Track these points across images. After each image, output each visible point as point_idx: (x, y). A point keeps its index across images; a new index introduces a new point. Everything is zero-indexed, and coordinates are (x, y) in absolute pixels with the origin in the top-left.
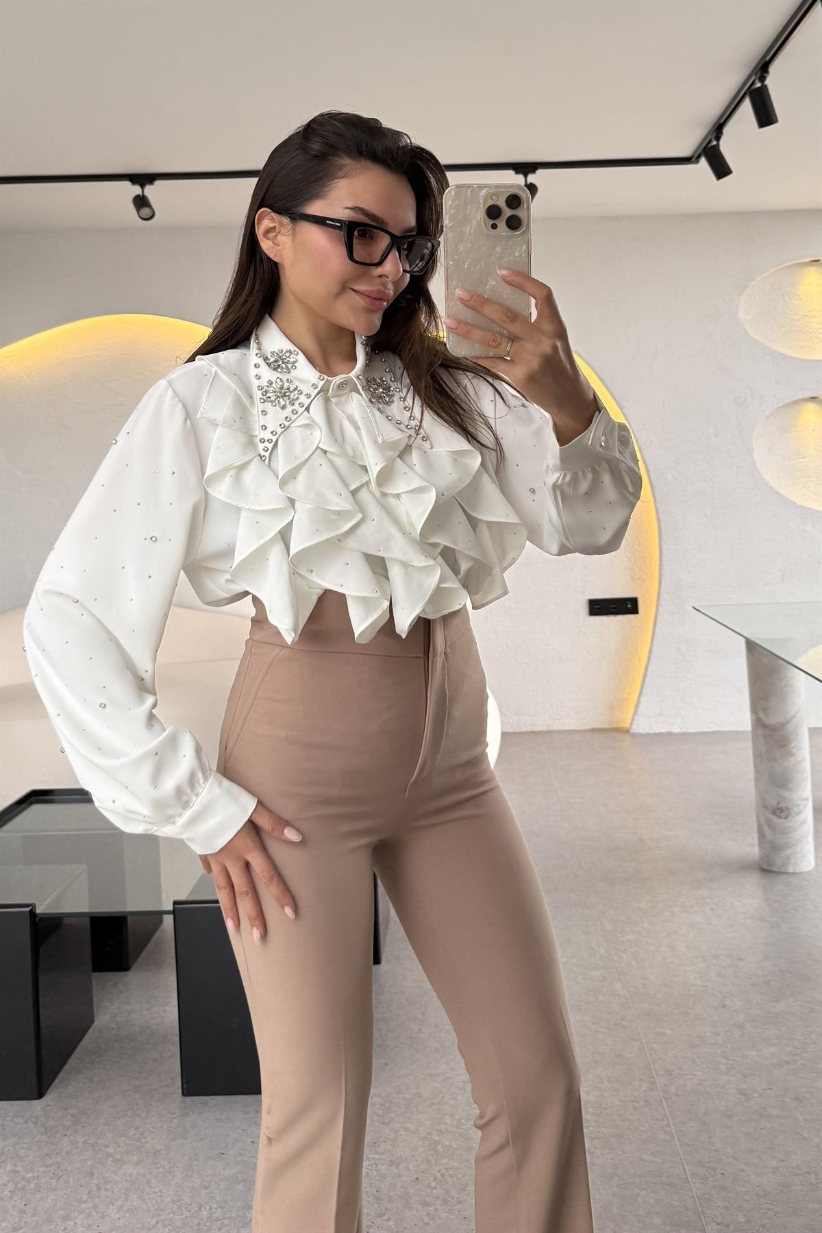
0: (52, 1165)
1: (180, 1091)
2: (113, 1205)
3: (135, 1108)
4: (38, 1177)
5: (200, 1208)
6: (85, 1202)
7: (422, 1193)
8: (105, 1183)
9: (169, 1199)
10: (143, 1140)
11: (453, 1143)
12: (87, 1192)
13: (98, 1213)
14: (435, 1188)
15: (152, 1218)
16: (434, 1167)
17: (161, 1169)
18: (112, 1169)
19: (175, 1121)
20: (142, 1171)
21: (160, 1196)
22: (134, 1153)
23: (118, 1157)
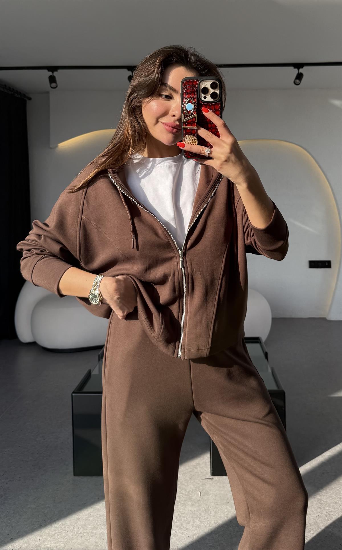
2: (189, 524)
7: (323, 522)
9: (213, 522)
10: (190, 495)
11: (327, 500)
14: (328, 520)
16: (324, 511)
17: (204, 509)
18: (182, 508)
19: (201, 487)
20: (195, 509)
21: (208, 520)
22: (189, 501)
23: (182, 502)
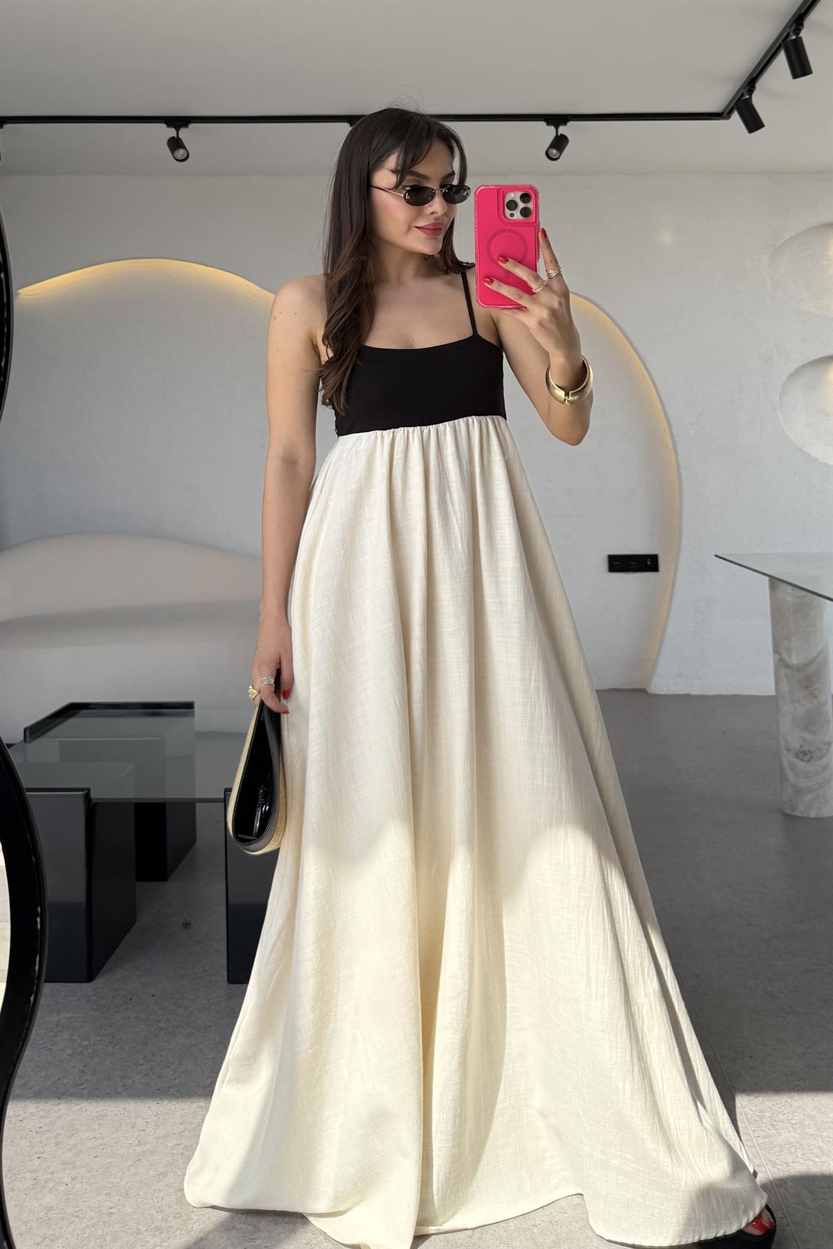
0: (107, 1035)
1: (226, 979)
4: (94, 1044)
6: (142, 1065)
8: (160, 1050)
12: (142, 1057)
13: (154, 1073)
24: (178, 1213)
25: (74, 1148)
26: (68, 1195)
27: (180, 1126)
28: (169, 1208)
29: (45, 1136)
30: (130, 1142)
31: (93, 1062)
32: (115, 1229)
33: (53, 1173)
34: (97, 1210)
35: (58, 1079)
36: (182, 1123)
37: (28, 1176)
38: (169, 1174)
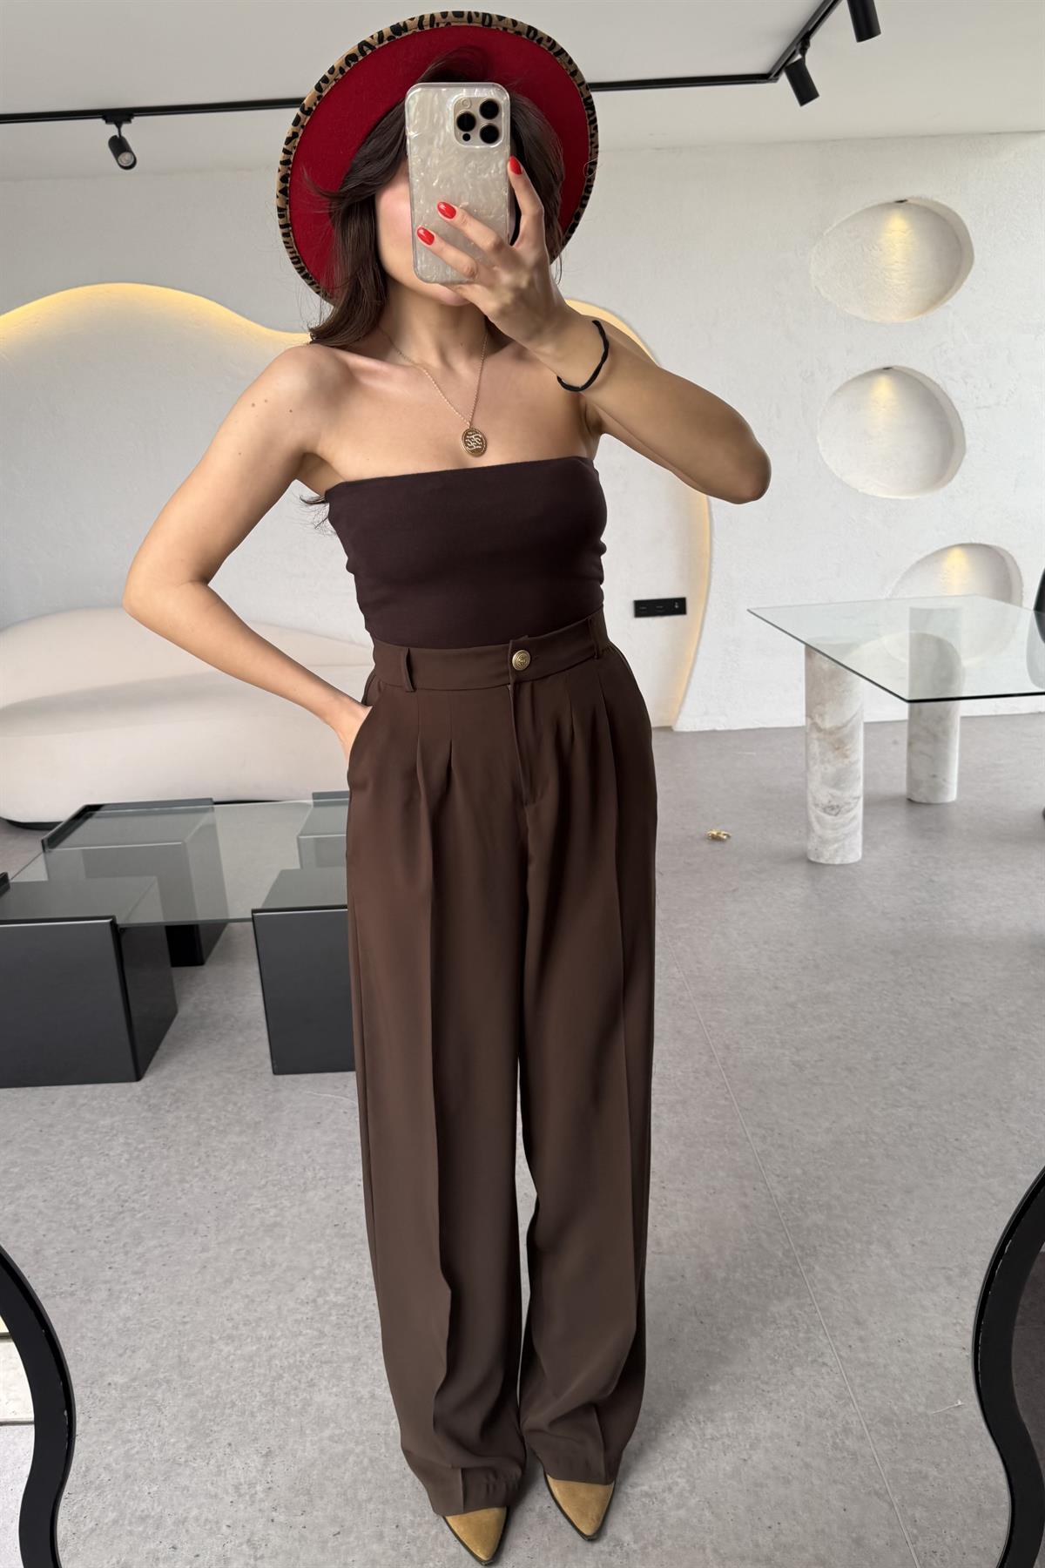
0: (161, 1137)
1: (270, 1070)
2: (222, 1168)
3: (231, 1086)
4: (150, 1147)
5: (304, 1169)
6: (197, 1167)
8: (213, 1151)
9: (274, 1163)
10: (243, 1114)
12: (197, 1159)
15: (261, 1179)
17: (263, 1139)
18: (218, 1139)
19: (270, 1097)
20: (246, 1140)
21: (266, 1161)
22: (236, 1125)
23: (221, 1128)
24: (248, 1320)
25: (144, 1256)
26: (142, 1305)
27: (242, 1231)
28: (238, 1314)
29: (114, 1245)
30: (194, 1248)
31: (150, 1167)
32: (190, 1339)
33: (125, 1283)
34: (171, 1319)
35: (119, 1186)
36: (241, 1227)
37: (103, 1286)
38: (234, 1282)
